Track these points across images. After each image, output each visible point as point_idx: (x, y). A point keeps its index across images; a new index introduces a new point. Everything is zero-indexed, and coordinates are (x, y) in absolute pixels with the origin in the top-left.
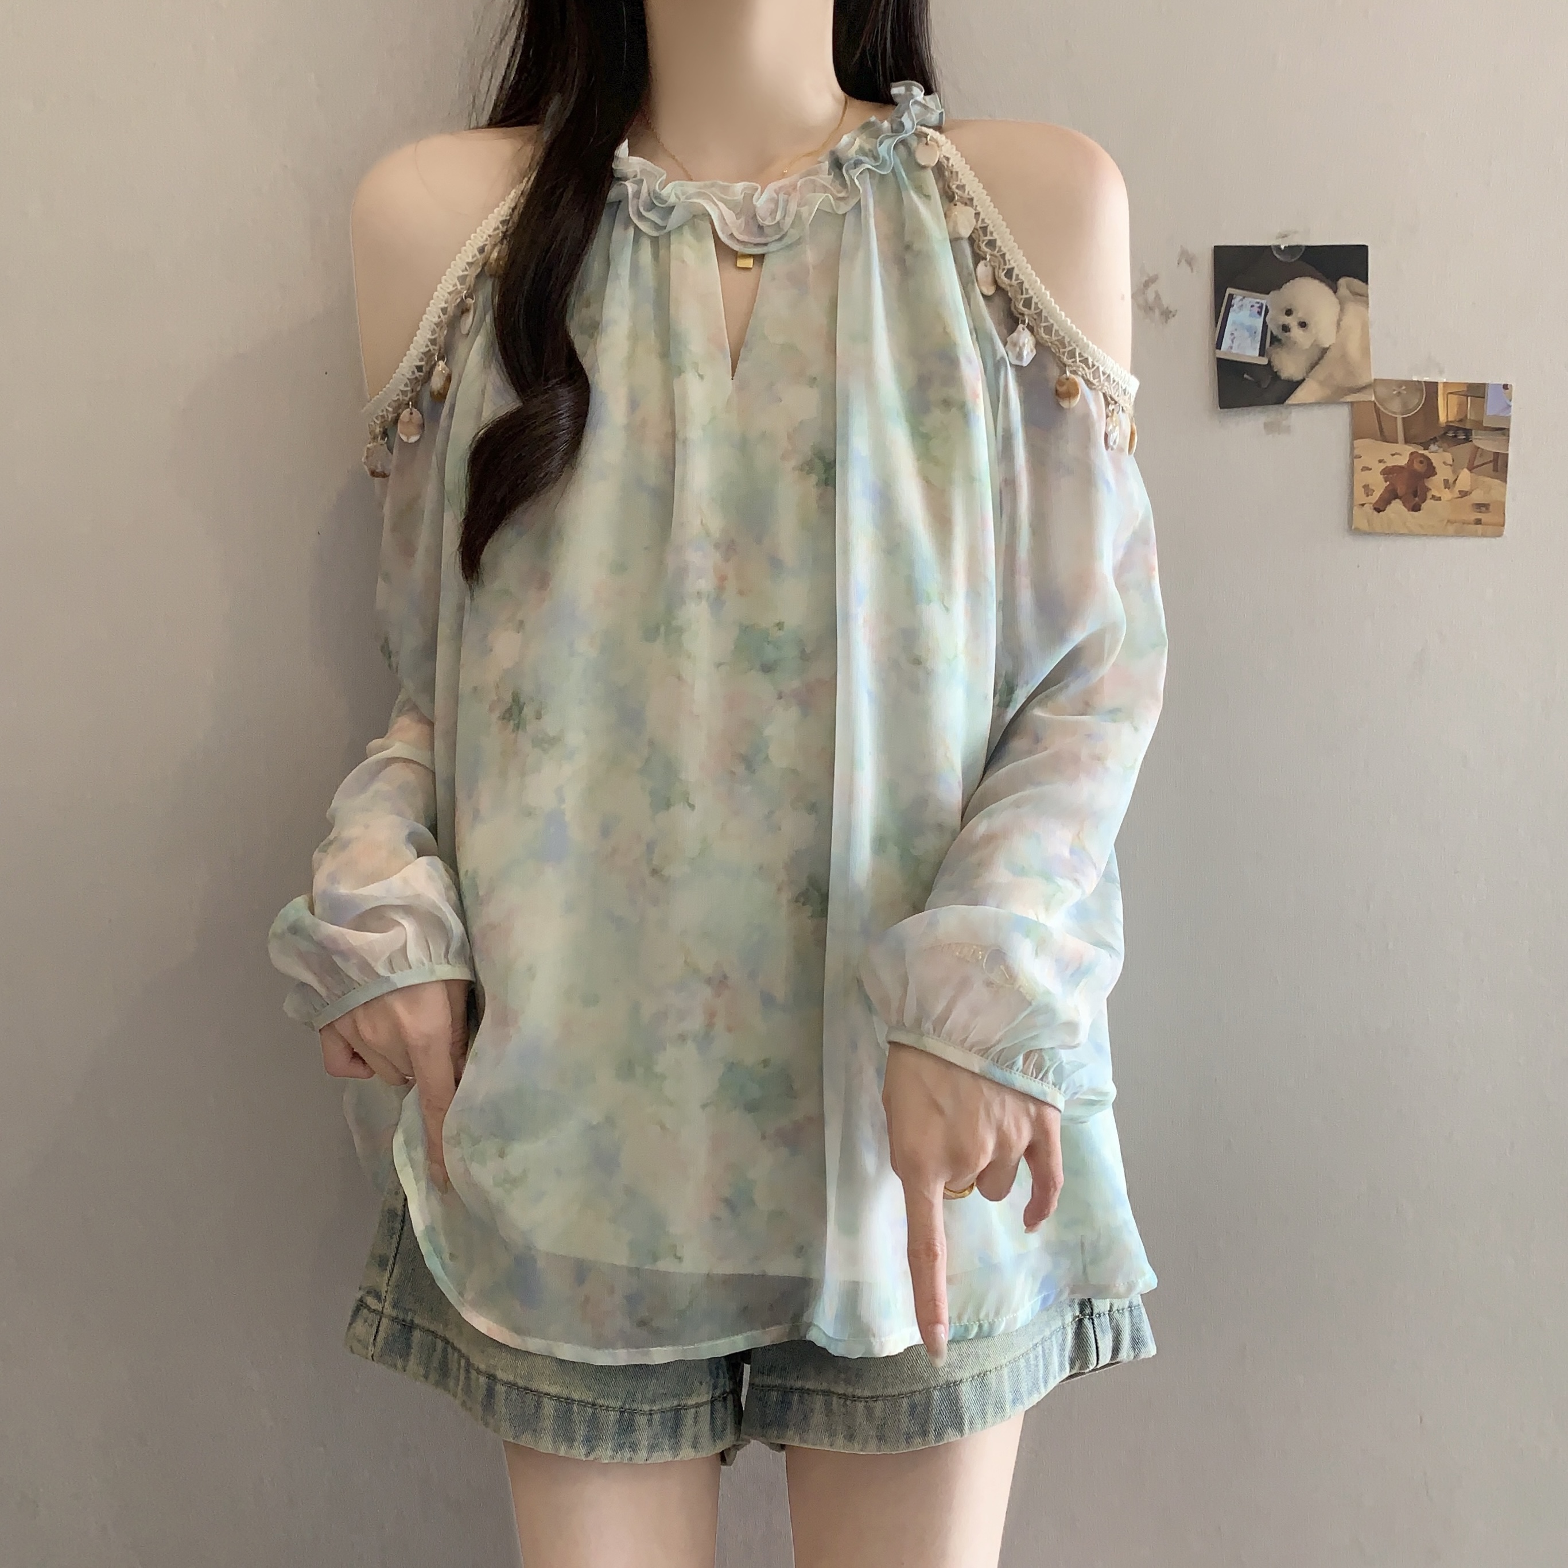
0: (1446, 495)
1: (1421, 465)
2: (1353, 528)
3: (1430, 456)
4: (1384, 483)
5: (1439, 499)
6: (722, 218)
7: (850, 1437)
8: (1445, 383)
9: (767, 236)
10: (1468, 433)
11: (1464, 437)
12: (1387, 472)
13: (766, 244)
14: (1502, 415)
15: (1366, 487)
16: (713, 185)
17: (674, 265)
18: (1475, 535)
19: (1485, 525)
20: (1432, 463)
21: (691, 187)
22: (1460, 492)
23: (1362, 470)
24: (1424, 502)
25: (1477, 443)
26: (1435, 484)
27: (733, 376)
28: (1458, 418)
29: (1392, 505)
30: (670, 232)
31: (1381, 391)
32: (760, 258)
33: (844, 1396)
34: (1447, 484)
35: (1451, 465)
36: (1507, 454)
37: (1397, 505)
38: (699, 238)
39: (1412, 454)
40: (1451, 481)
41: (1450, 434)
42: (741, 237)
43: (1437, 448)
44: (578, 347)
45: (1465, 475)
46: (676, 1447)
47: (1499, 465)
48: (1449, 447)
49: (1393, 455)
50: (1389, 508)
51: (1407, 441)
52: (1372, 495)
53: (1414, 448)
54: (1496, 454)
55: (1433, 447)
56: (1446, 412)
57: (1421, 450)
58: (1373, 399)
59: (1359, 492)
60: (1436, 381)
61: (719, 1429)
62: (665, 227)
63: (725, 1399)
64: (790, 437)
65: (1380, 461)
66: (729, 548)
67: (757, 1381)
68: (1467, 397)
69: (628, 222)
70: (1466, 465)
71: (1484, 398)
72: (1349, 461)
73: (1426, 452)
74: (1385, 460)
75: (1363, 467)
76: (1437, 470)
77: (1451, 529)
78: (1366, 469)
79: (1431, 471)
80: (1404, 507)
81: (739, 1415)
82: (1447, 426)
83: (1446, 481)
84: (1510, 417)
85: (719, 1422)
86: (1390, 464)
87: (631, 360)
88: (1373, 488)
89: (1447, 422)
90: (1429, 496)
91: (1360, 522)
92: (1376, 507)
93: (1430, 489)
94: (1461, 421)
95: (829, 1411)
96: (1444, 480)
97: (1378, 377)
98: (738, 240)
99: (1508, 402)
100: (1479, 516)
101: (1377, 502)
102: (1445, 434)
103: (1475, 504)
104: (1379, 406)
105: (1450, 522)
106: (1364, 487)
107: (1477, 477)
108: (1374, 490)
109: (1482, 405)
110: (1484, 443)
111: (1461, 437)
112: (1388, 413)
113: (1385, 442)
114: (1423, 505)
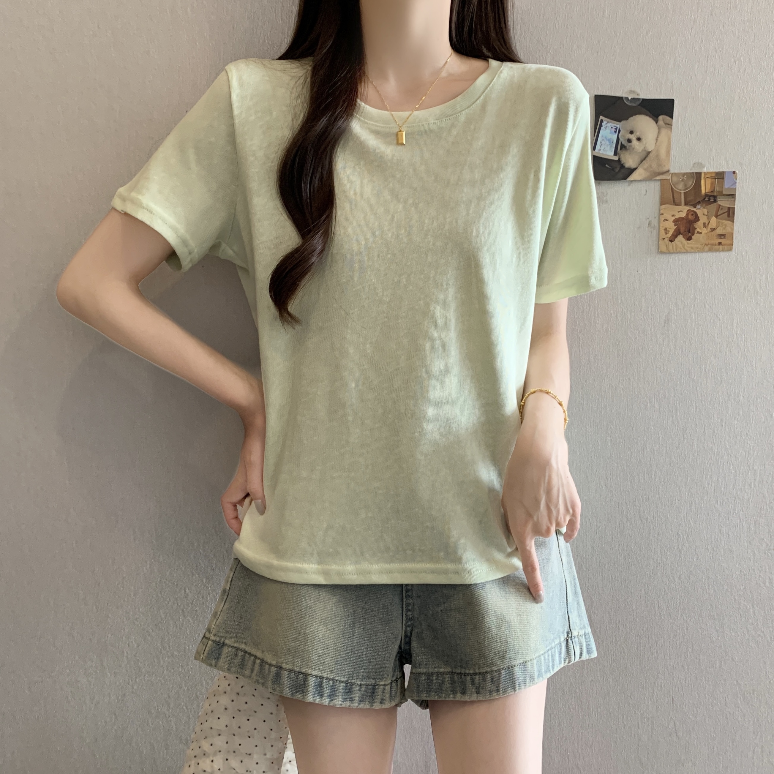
0: (704, 231)
1: (692, 216)
2: (660, 250)
3: (697, 211)
4: (674, 227)
5: (701, 233)
8: (705, 173)
10: (715, 197)
12: (676, 221)
14: (732, 187)
15: (666, 229)
18: (718, 250)
19: (724, 245)
20: (697, 215)
22: (711, 229)
23: (664, 221)
24: (693, 235)
25: (719, 203)
26: (699, 225)
28: (710, 191)
29: (678, 237)
31: (675, 179)
34: (705, 225)
35: (707, 215)
36: (734, 208)
37: (680, 238)
39: (688, 210)
40: (706, 224)
41: (707, 199)
43: (700, 207)
45: (713, 220)
46: (372, 702)
47: (730, 213)
48: (706, 205)
49: (679, 212)
50: (676, 239)
51: (686, 204)
54: (729, 208)
55: (698, 207)
56: (705, 187)
57: (693, 208)
59: (662, 232)
60: (701, 171)
61: (393, 695)
63: (397, 681)
65: (673, 216)
67: (414, 671)
68: (715, 179)
70: (714, 215)
71: (723, 179)
72: (658, 215)
73: (695, 209)
75: (664, 219)
76: (700, 218)
77: (707, 248)
78: (666, 220)
79: (697, 219)
82: (705, 195)
83: (704, 224)
84: (736, 188)
85: (393, 692)
86: (677, 216)
88: (670, 230)
89: (705, 193)
90: (696, 232)
91: (663, 248)
92: (670, 239)
93: (696, 228)
94: (712, 192)
96: (703, 223)
99: (735, 180)
100: (720, 241)
101: (671, 236)
102: (704, 199)
103: (719, 235)
104: (672, 186)
105: (705, 244)
106: (664, 230)
107: (720, 220)
108: (669, 231)
109: (723, 184)
110: (723, 202)
111: (712, 200)
112: (677, 190)
113: (676, 205)
114: (693, 237)
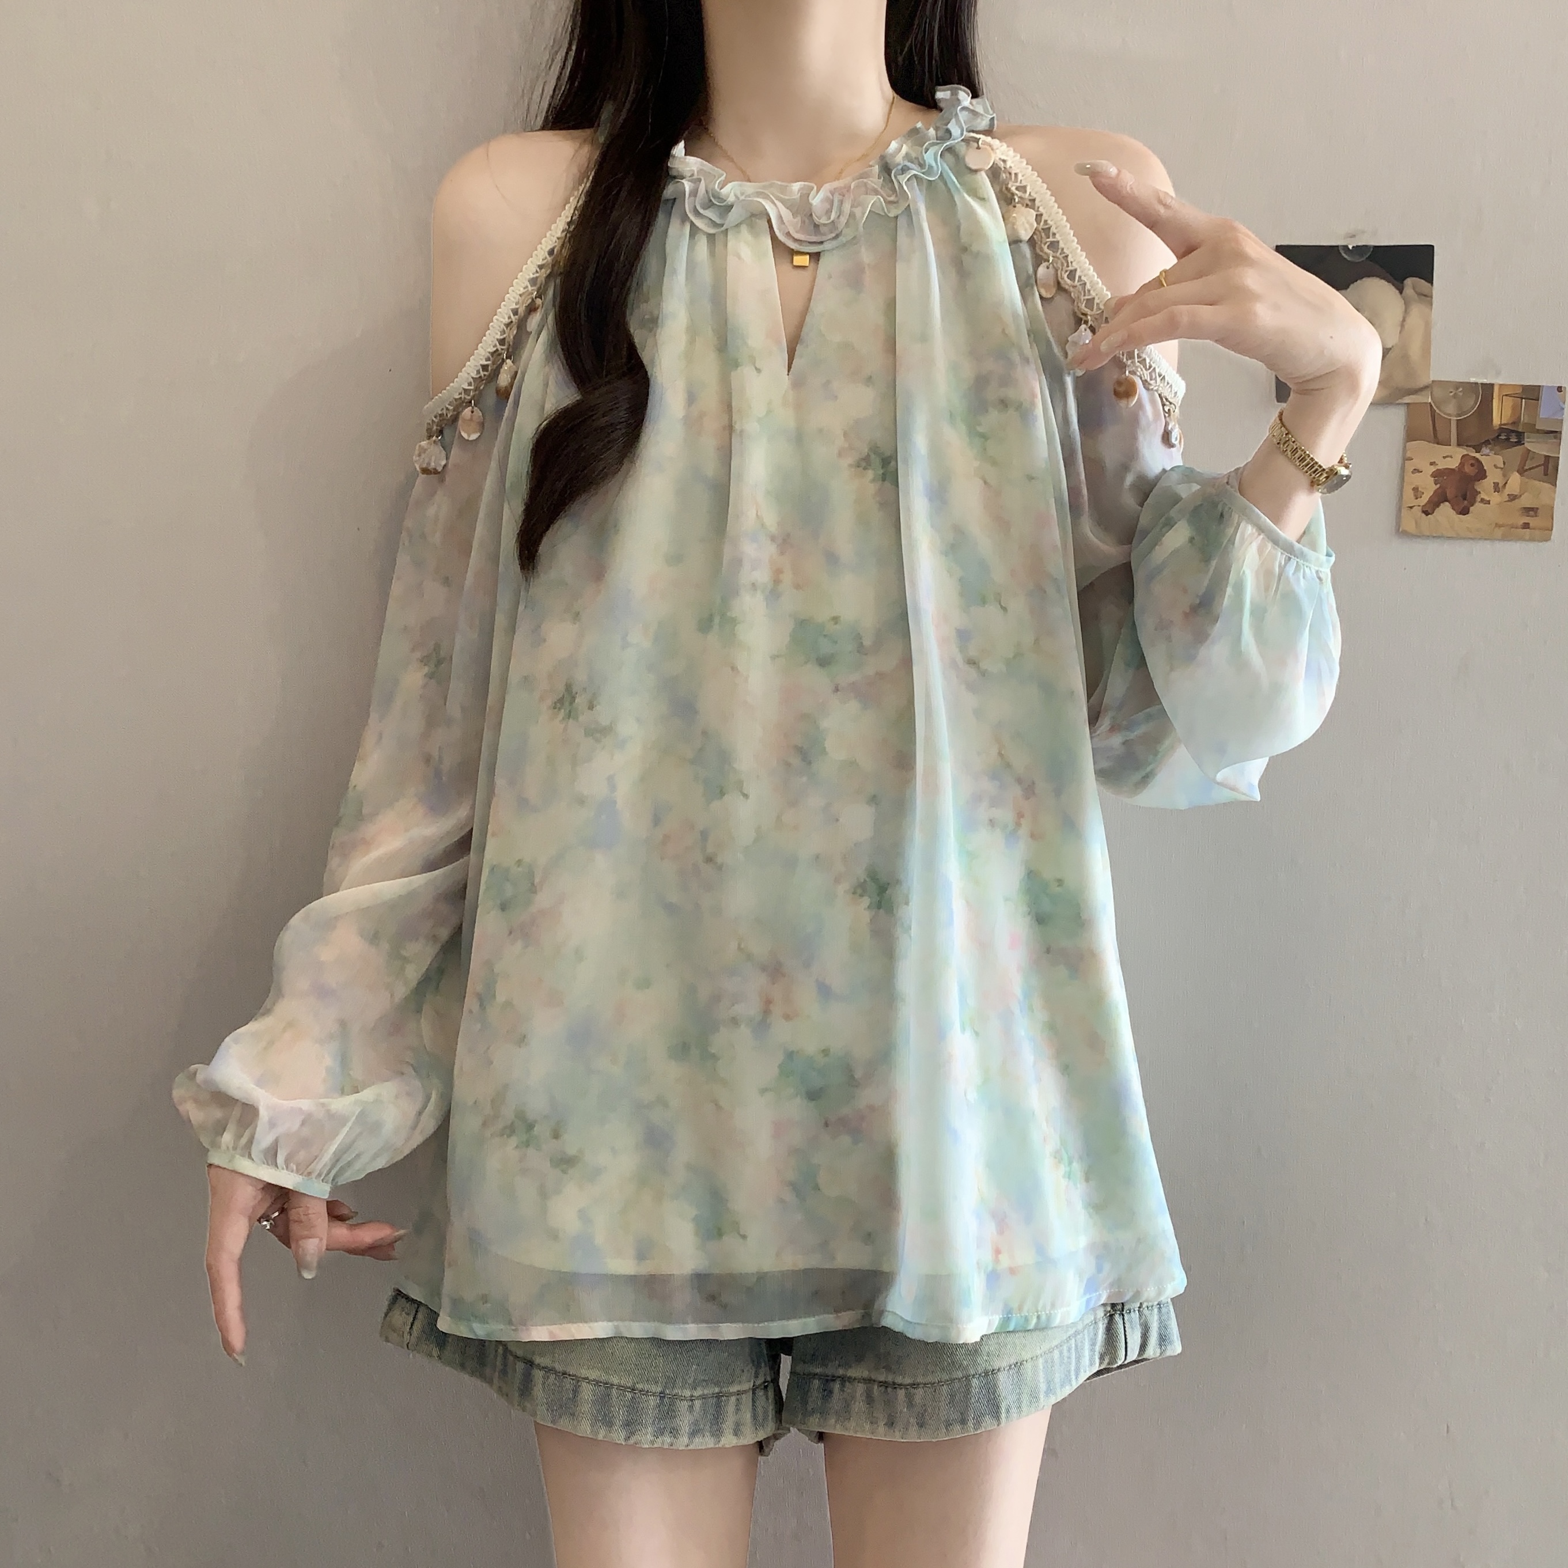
0: (1495, 498)
1: (1472, 468)
2: (1401, 530)
3: (1483, 459)
5: (1489, 502)
6: (780, 217)
7: (891, 1424)
8: (1501, 385)
9: (824, 234)
10: (1520, 435)
11: (1516, 440)
12: (1438, 475)
13: (822, 243)
14: (1554, 417)
15: (1416, 490)
16: (771, 185)
17: (731, 260)
18: (1521, 539)
19: (1534, 529)
20: (1483, 466)
21: (749, 188)
22: (1509, 495)
23: (1413, 473)
24: (1472, 505)
25: (1528, 446)
26: (1485, 488)
27: (789, 371)
28: (1512, 421)
29: (1440, 507)
30: (727, 230)
31: (1438, 392)
32: (815, 257)
33: (885, 1384)
34: (1497, 488)
35: (1502, 468)
36: (1558, 458)
37: (1446, 508)
38: (756, 235)
39: (1463, 456)
40: (1500, 485)
41: (1503, 437)
42: (797, 236)
43: (1488, 451)
44: (637, 340)
45: (1515, 479)
46: (717, 1433)
47: (1549, 469)
48: (1501, 449)
49: (1444, 457)
50: (1437, 511)
51: (1459, 445)
52: (1421, 497)
53: (1467, 451)
54: (1547, 457)
55: (1485, 450)
56: (1500, 415)
57: (1473, 452)
58: (1430, 400)
59: (1409, 493)
60: (1492, 382)
61: (760, 1418)
62: (722, 225)
63: (766, 1387)
64: (845, 434)
65: (1432, 464)
66: (784, 542)
67: (799, 1369)
68: (1522, 398)
69: (685, 218)
70: (1516, 468)
71: (1538, 400)
72: (1400, 461)
73: (1477, 455)
74: (1437, 462)
75: (1415, 469)
76: (1487, 474)
77: (1499, 532)
78: (1416, 471)
79: (1482, 474)
80: (1452, 510)
81: (779, 1405)
82: (1500, 428)
83: (1496, 485)
84: (1562, 420)
85: (760, 1410)
86: (1441, 467)
87: (689, 356)
88: (1422, 491)
89: (1501, 425)
90: (1478, 499)
91: (1409, 525)
92: (1424, 510)
93: (1480, 493)
94: (1514, 423)
95: (870, 1399)
96: (1494, 483)
97: (1436, 379)
98: (794, 238)
99: (1561, 403)
100: (1526, 520)
101: (1426, 504)
102: (1498, 436)
103: (1525, 508)
104: (1435, 408)
105: (1498, 526)
106: (1414, 489)
107: (1527, 480)
108: (1423, 493)
109: (1536, 408)
110: (1535, 446)
111: (1514, 440)
112: (1442, 415)
113: (1438, 444)
114: (1472, 509)
